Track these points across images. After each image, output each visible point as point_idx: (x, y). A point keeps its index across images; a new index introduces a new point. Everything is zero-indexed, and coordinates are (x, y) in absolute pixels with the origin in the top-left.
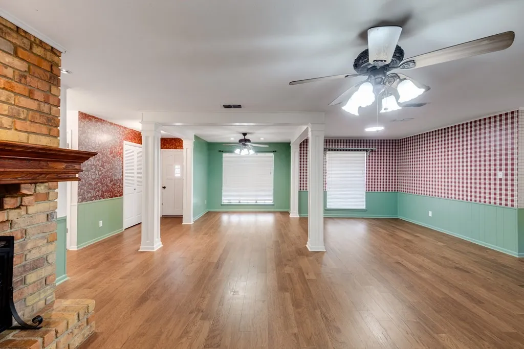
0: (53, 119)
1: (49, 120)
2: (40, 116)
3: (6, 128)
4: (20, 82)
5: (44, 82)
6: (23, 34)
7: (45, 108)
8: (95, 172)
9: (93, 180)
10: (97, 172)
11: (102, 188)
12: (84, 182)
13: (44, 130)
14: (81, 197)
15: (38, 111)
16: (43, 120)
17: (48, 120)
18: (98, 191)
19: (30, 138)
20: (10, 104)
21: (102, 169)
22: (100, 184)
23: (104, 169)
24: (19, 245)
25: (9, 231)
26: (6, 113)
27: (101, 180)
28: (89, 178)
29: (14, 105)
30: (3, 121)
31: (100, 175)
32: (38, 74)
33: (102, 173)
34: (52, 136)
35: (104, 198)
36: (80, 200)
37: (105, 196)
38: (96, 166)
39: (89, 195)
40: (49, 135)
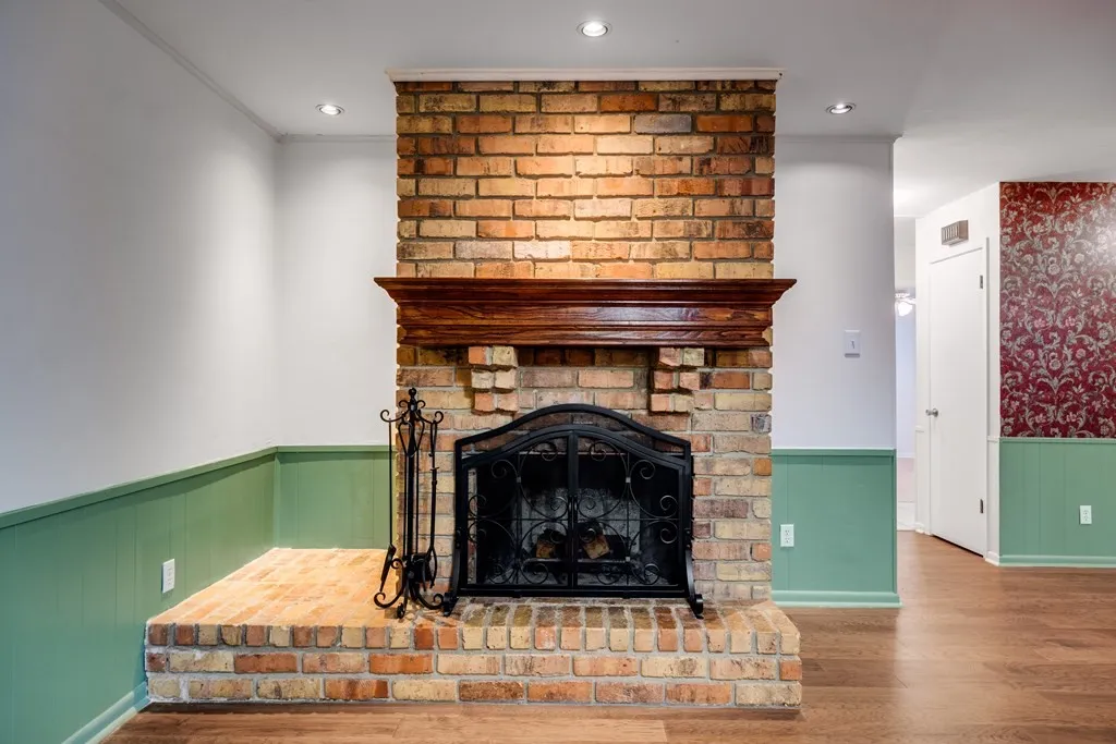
0: (759, 224)
1: (750, 229)
2: (734, 224)
3: (682, 259)
4: (701, 173)
5: (739, 158)
6: (704, 88)
7: (744, 207)
8: (1060, 352)
9: (1055, 374)
10: (1068, 352)
11: (1089, 403)
12: (1020, 379)
13: (742, 250)
14: (1011, 420)
15: (733, 216)
16: (740, 231)
17: (749, 227)
18: (1074, 409)
19: (717, 267)
20: (688, 217)
21: (1088, 339)
22: (1080, 389)
23: (1098, 339)
24: (702, 461)
25: (688, 432)
26: (681, 234)
27: (1085, 375)
28: (1038, 368)
29: (693, 217)
30: (678, 249)
31: (1080, 361)
32: (731, 147)
33: (1089, 354)
34: (758, 259)
35: (1099, 435)
36: (1009, 429)
37: (1104, 430)
38: (1063, 333)
39: (1040, 418)
40: (750, 258)
